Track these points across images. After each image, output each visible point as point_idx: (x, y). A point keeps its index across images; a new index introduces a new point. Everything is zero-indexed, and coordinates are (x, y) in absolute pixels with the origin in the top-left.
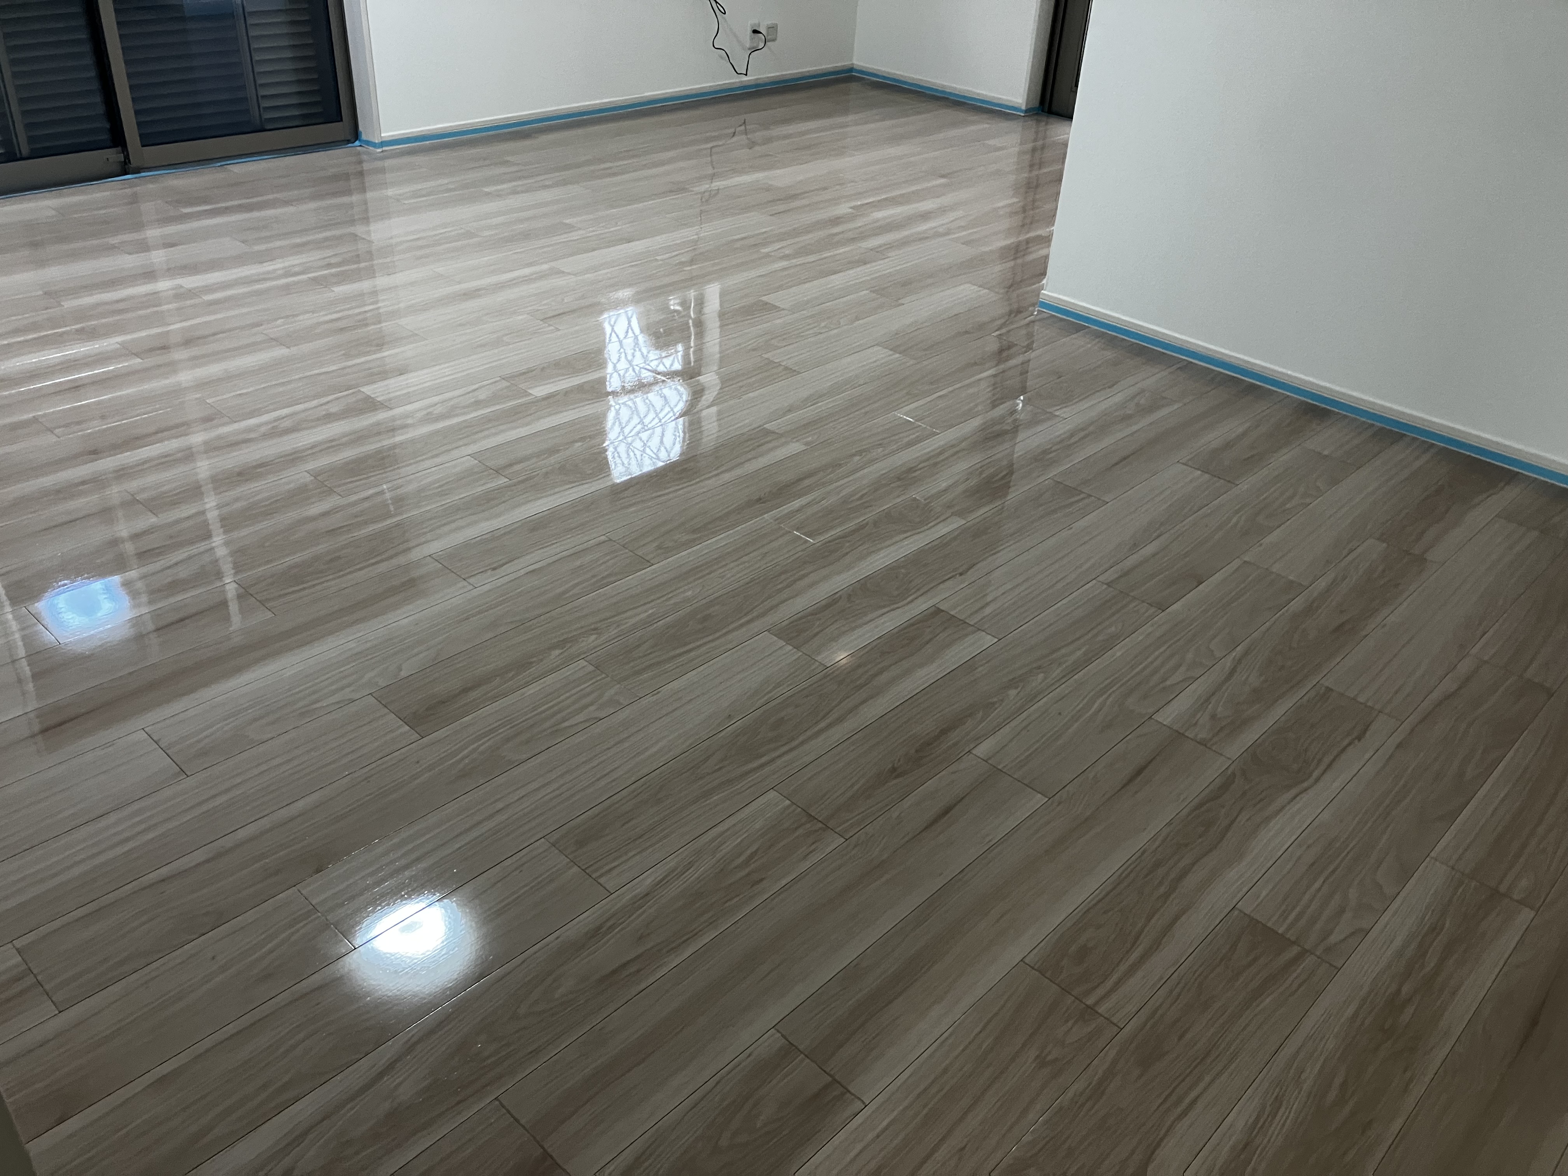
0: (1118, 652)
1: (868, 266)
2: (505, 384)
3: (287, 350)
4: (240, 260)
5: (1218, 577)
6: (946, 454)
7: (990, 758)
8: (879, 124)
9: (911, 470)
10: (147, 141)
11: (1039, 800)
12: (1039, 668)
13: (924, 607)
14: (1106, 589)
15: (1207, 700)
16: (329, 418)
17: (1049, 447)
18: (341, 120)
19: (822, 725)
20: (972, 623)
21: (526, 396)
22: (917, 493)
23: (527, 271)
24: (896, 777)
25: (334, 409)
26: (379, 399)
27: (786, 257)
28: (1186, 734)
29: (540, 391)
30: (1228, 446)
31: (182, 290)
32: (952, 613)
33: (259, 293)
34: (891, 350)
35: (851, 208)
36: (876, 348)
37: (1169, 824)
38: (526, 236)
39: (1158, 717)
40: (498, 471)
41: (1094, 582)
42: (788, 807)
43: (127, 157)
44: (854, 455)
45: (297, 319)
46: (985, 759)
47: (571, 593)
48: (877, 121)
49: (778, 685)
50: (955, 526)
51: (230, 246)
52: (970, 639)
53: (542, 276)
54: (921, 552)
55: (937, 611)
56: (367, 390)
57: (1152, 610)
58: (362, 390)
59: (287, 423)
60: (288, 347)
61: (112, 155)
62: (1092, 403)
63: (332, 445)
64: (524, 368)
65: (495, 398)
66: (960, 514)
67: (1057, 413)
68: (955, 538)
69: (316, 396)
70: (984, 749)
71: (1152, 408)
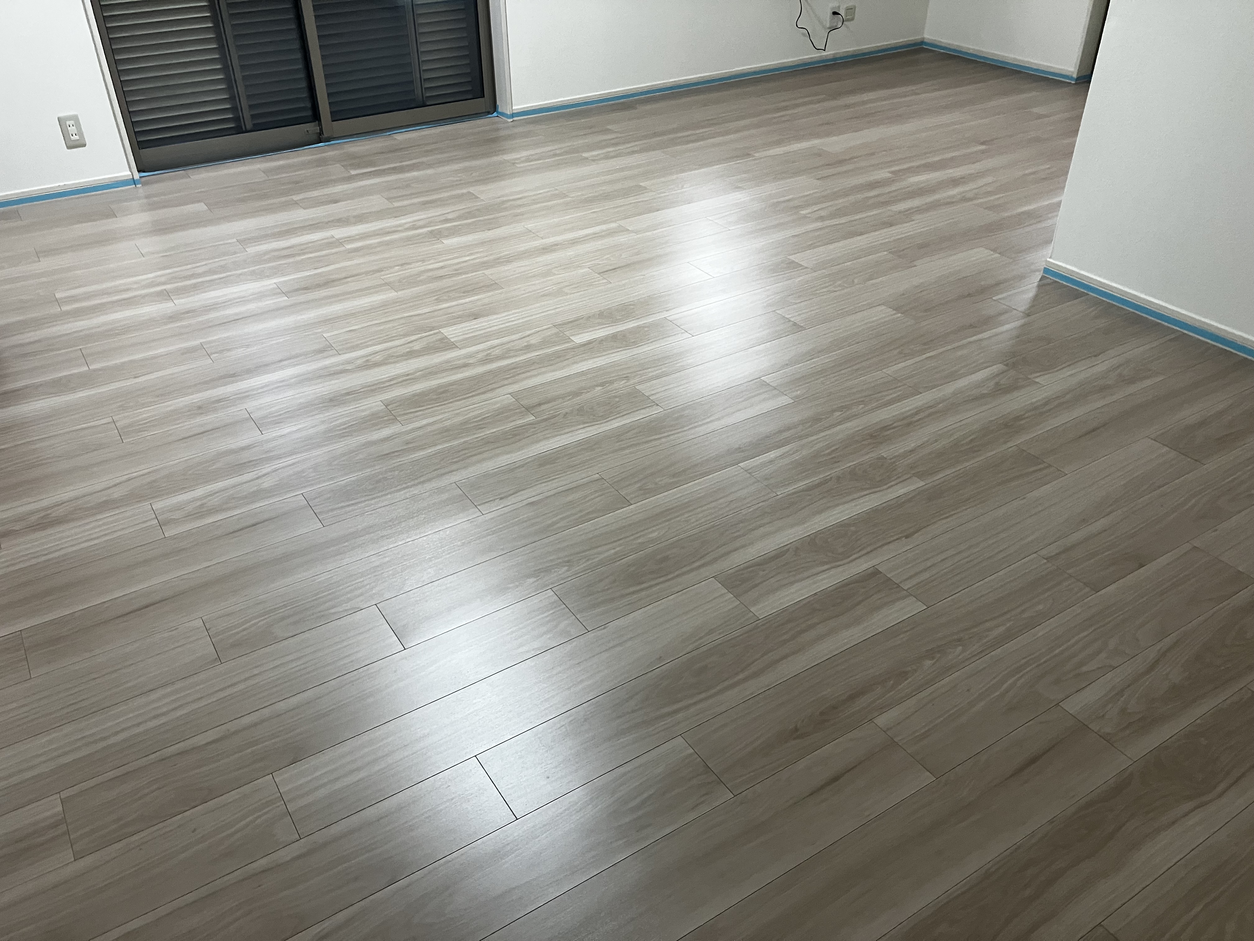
0: (1040, 631)
1: (893, 228)
2: (555, 330)
3: (396, 293)
4: (380, 215)
5: (1163, 561)
6: (922, 415)
7: (888, 729)
8: (937, 94)
9: (885, 428)
10: (336, 116)
11: (927, 778)
12: (959, 640)
13: (865, 566)
14: (1045, 564)
15: (1121, 693)
16: (411, 354)
17: (1022, 413)
18: (484, 96)
19: (741, 676)
20: (906, 588)
21: (568, 342)
22: (886, 451)
24: (794, 739)
25: (417, 346)
26: (452, 340)
27: (822, 219)
28: (1090, 726)
29: (579, 339)
30: (1202, 424)
31: (334, 239)
32: (889, 576)
33: (388, 243)
34: (894, 310)
35: (892, 172)
36: (883, 307)
37: (1051, 822)
38: (607, 197)
39: (1065, 705)
40: (529, 409)
41: (1035, 555)
42: (691, 755)
43: (321, 130)
44: (834, 411)
45: (412, 266)
46: (885, 729)
47: (558, 525)
48: (936, 90)
49: (711, 632)
50: (912, 488)
51: (377, 202)
52: (899, 605)
53: (611, 233)
54: (875, 511)
55: (875, 573)
56: (447, 332)
57: (1087, 589)
58: (442, 331)
59: (378, 358)
60: (396, 291)
61: (311, 127)
62: (1073, 372)
63: (408, 378)
64: (572, 317)
65: (545, 343)
66: (921, 476)
67: (1037, 380)
68: (910, 500)
69: (405, 335)
70: (883, 720)
71: (1131, 381)
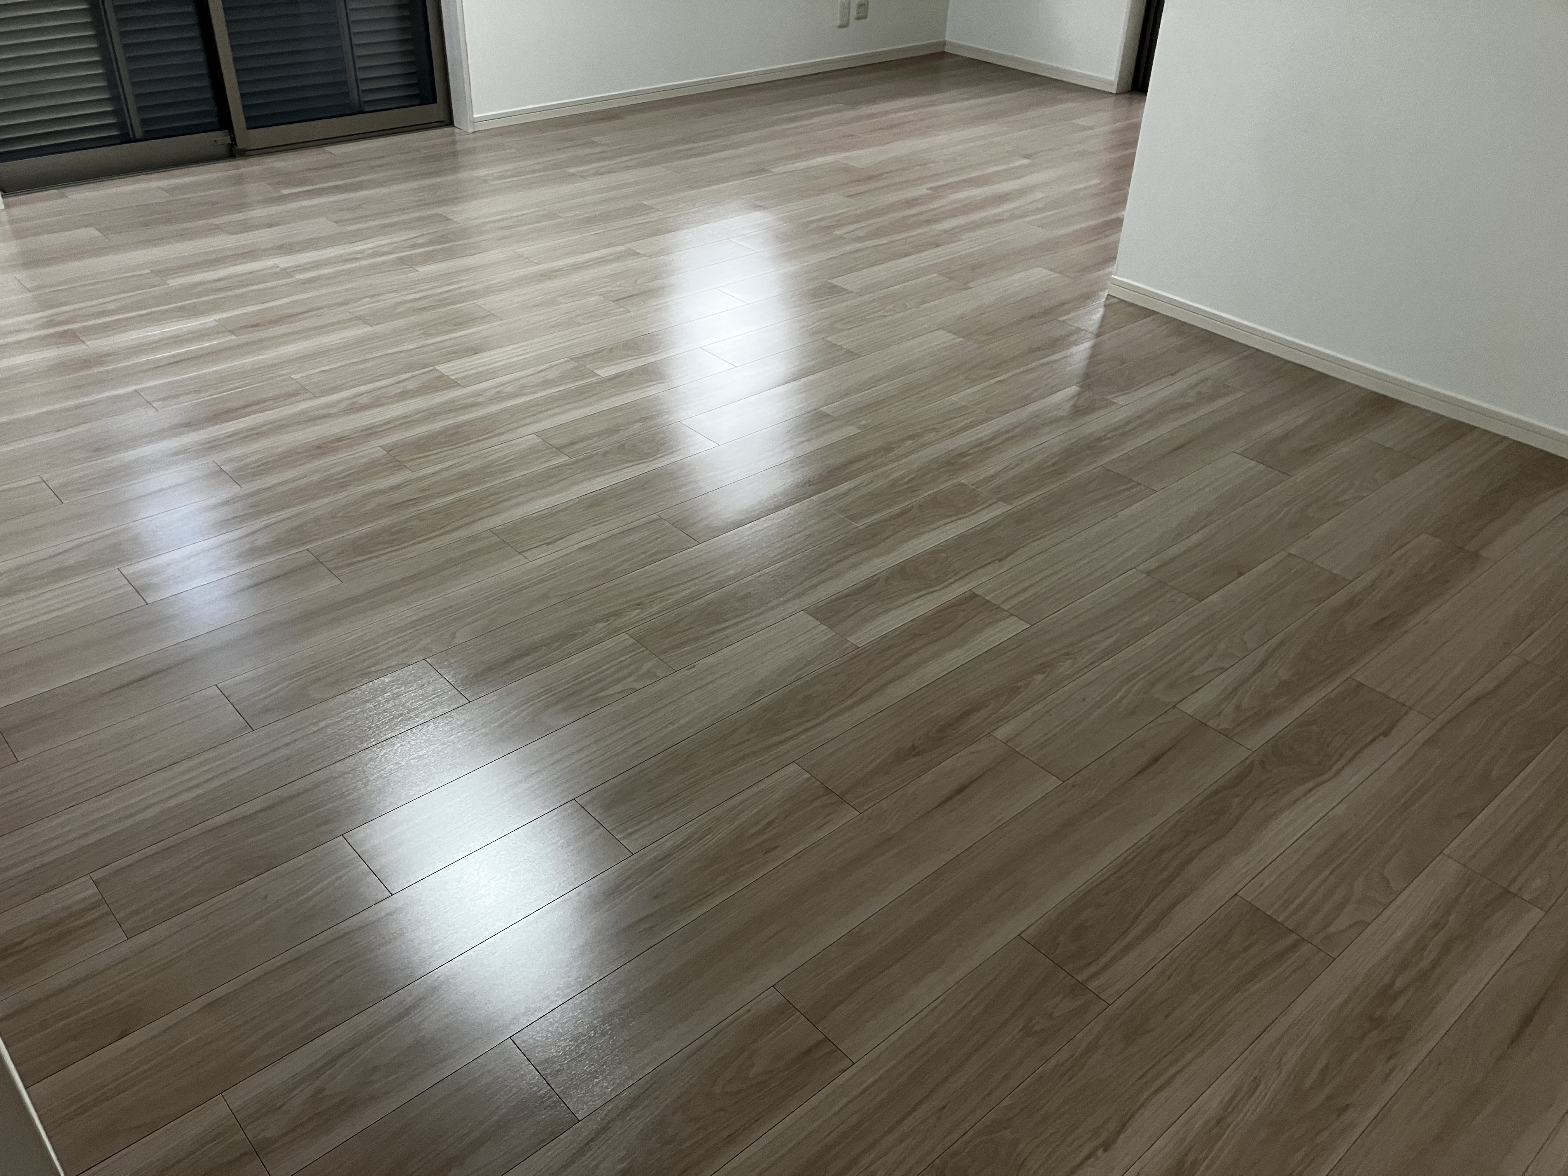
0: (1149, 641)
1: (940, 249)
2: (574, 364)
3: (370, 329)
4: (331, 240)
5: (1261, 568)
6: (998, 441)
7: (1007, 742)
8: (966, 103)
9: (962, 455)
10: (253, 123)
11: (1053, 783)
12: (1068, 654)
13: (961, 591)
14: (1145, 578)
15: (1235, 690)
16: (405, 395)
17: (1103, 434)
18: (436, 102)
19: (849, 702)
20: (1006, 608)
21: (593, 376)
22: (966, 478)
23: (604, 252)
24: (915, 756)
25: (410, 386)
26: (453, 377)
27: (859, 239)
28: (1208, 724)
29: (605, 372)
30: (1286, 437)
31: (278, 270)
32: (987, 598)
33: (349, 272)
34: (954, 334)
35: (930, 189)
36: (941, 332)
37: (1180, 811)
38: (606, 217)
39: (1182, 706)
40: (560, 449)
41: (1134, 570)
42: (808, 779)
43: (233, 139)
44: (904, 440)
45: (384, 297)
46: (1004, 741)
47: (619, 569)
48: (967, 99)
49: (809, 663)
50: (998, 512)
51: (323, 226)
52: (1002, 625)
53: (618, 257)
54: (962, 536)
55: (972, 596)
56: (444, 368)
57: (1189, 600)
58: (438, 368)
59: (364, 400)
60: (371, 326)
61: (220, 138)
62: (1151, 391)
63: (406, 422)
64: (592, 349)
65: (563, 378)
66: (1007, 499)
67: (1115, 401)
68: (999, 524)
69: (393, 375)
70: (1002, 733)
71: (1212, 398)
